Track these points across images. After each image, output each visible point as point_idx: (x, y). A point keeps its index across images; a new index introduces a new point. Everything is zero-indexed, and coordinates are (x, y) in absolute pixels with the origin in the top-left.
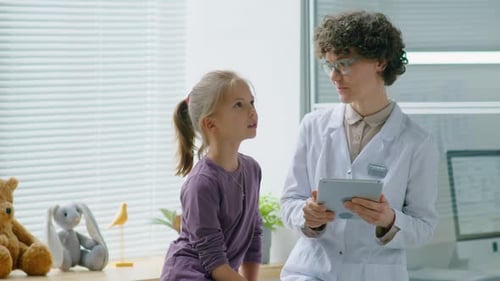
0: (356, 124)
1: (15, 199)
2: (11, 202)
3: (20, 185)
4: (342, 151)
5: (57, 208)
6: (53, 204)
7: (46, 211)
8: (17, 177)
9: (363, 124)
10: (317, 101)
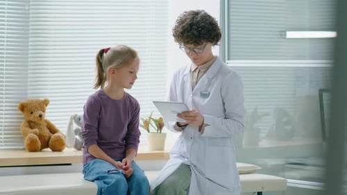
0: (195, 70)
1: (47, 111)
2: (44, 112)
3: (50, 103)
4: (188, 86)
5: (76, 115)
6: (74, 114)
7: (70, 117)
8: (49, 99)
9: (198, 70)
10: (229, 59)
